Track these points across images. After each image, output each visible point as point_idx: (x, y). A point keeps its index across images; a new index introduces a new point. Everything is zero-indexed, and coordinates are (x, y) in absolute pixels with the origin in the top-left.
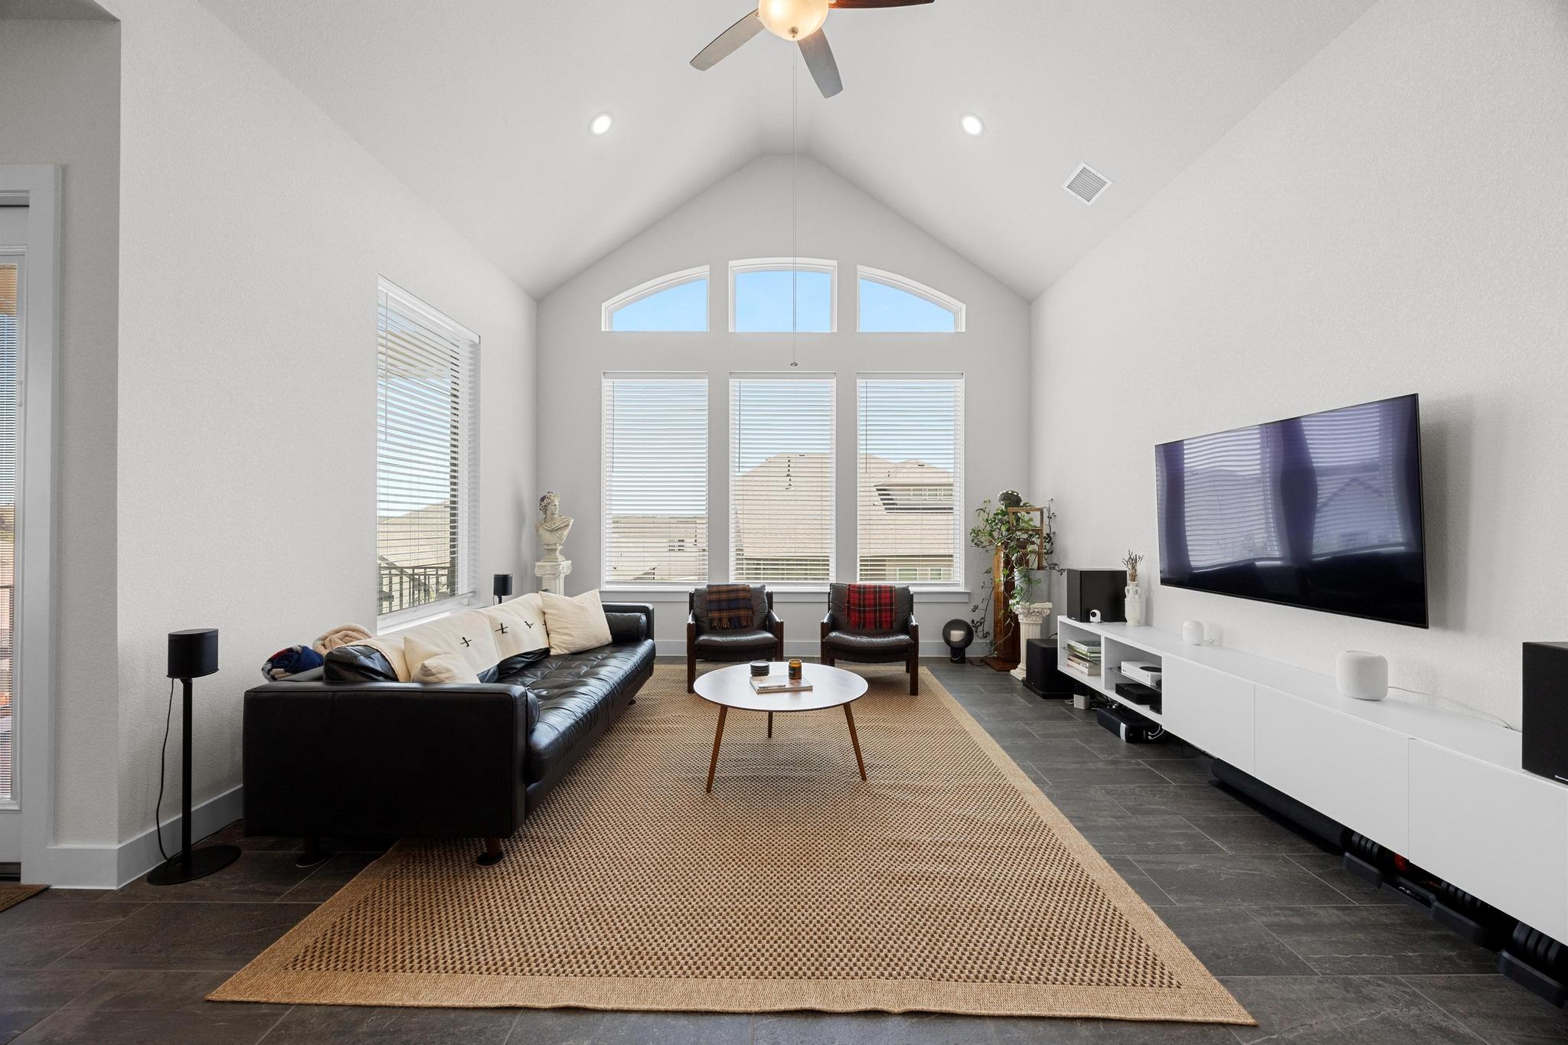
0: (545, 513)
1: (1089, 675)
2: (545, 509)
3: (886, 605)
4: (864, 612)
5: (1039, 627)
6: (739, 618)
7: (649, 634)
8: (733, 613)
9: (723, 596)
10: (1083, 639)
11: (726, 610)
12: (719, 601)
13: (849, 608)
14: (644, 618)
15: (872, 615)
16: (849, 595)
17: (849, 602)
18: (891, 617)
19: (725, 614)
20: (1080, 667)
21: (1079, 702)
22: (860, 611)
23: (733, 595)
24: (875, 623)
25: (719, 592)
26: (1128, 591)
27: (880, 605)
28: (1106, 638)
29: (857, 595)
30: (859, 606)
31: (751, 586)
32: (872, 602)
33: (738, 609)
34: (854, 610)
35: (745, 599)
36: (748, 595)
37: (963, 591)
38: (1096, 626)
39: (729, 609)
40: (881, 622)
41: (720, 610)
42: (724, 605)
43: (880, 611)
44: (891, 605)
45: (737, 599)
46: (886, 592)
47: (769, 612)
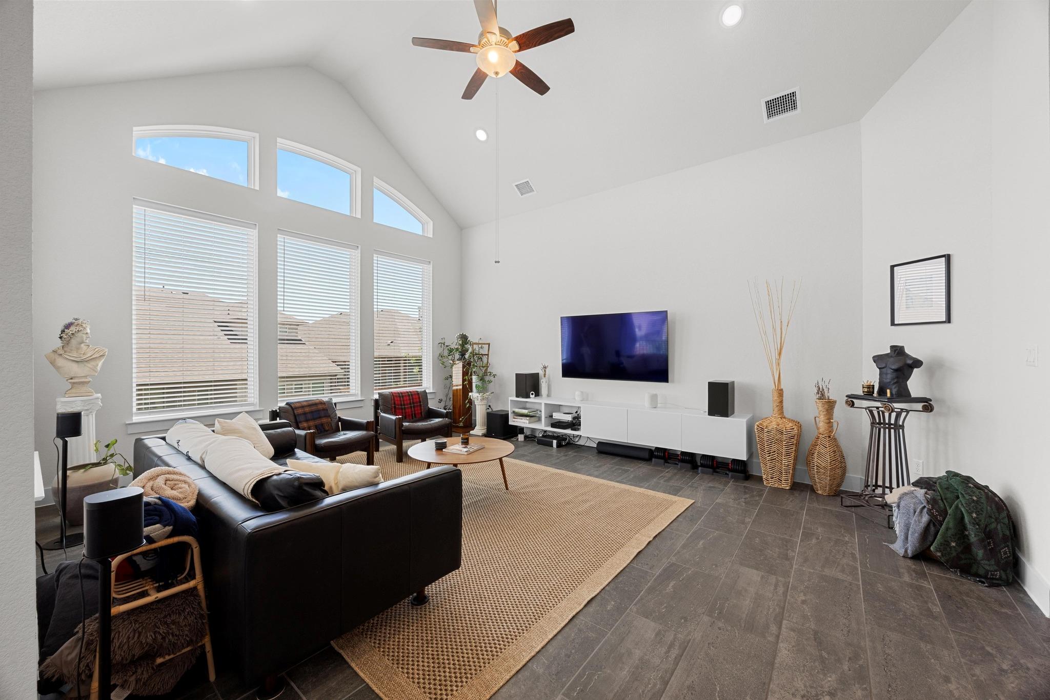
1: (529, 423)
3: (417, 402)
4: (405, 408)
5: (485, 406)
6: (322, 425)
10: (521, 407)
11: (312, 420)
13: (395, 407)
15: (410, 410)
16: (394, 399)
17: (395, 404)
18: (421, 409)
20: (523, 421)
21: (521, 437)
22: (402, 409)
23: (314, 408)
24: (412, 414)
26: (543, 382)
27: (413, 403)
28: (545, 404)
29: (398, 398)
30: (401, 405)
32: (408, 402)
33: (320, 417)
34: (399, 409)
37: (432, 391)
38: (532, 399)
40: (415, 414)
42: (309, 416)
43: (414, 407)
44: (420, 402)
45: (319, 411)
46: (415, 394)
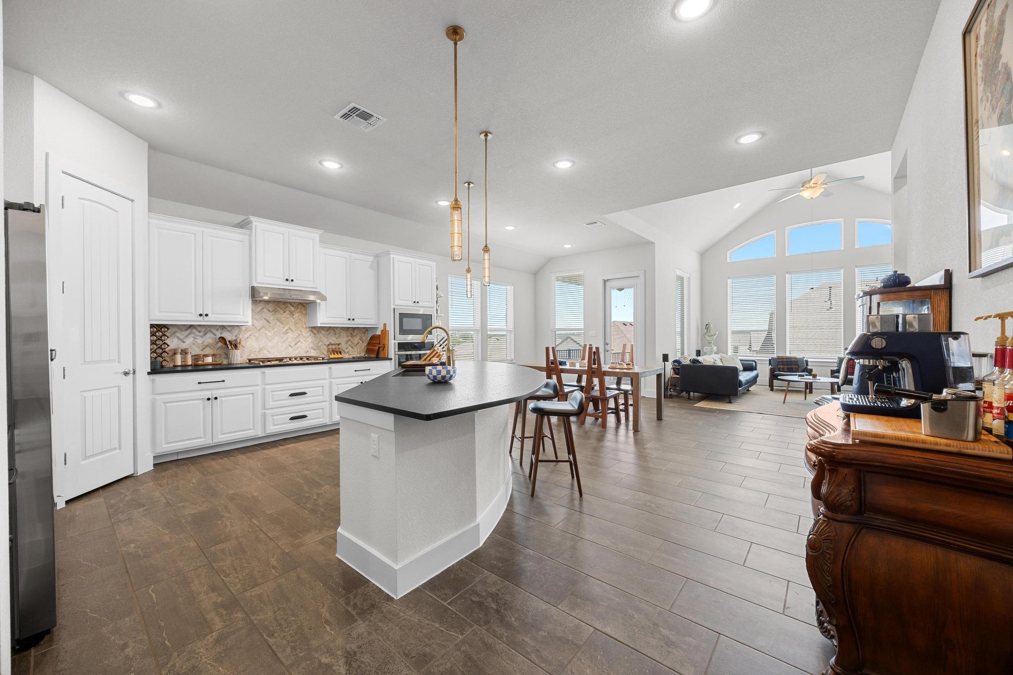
0: (707, 330)
2: (707, 329)
7: (756, 369)
8: (789, 367)
9: (785, 360)
12: (783, 362)
14: (754, 364)
19: (785, 367)
25: (783, 359)
31: (798, 357)
35: (795, 361)
36: (796, 360)
39: (788, 365)
41: (783, 365)
47: (806, 367)
